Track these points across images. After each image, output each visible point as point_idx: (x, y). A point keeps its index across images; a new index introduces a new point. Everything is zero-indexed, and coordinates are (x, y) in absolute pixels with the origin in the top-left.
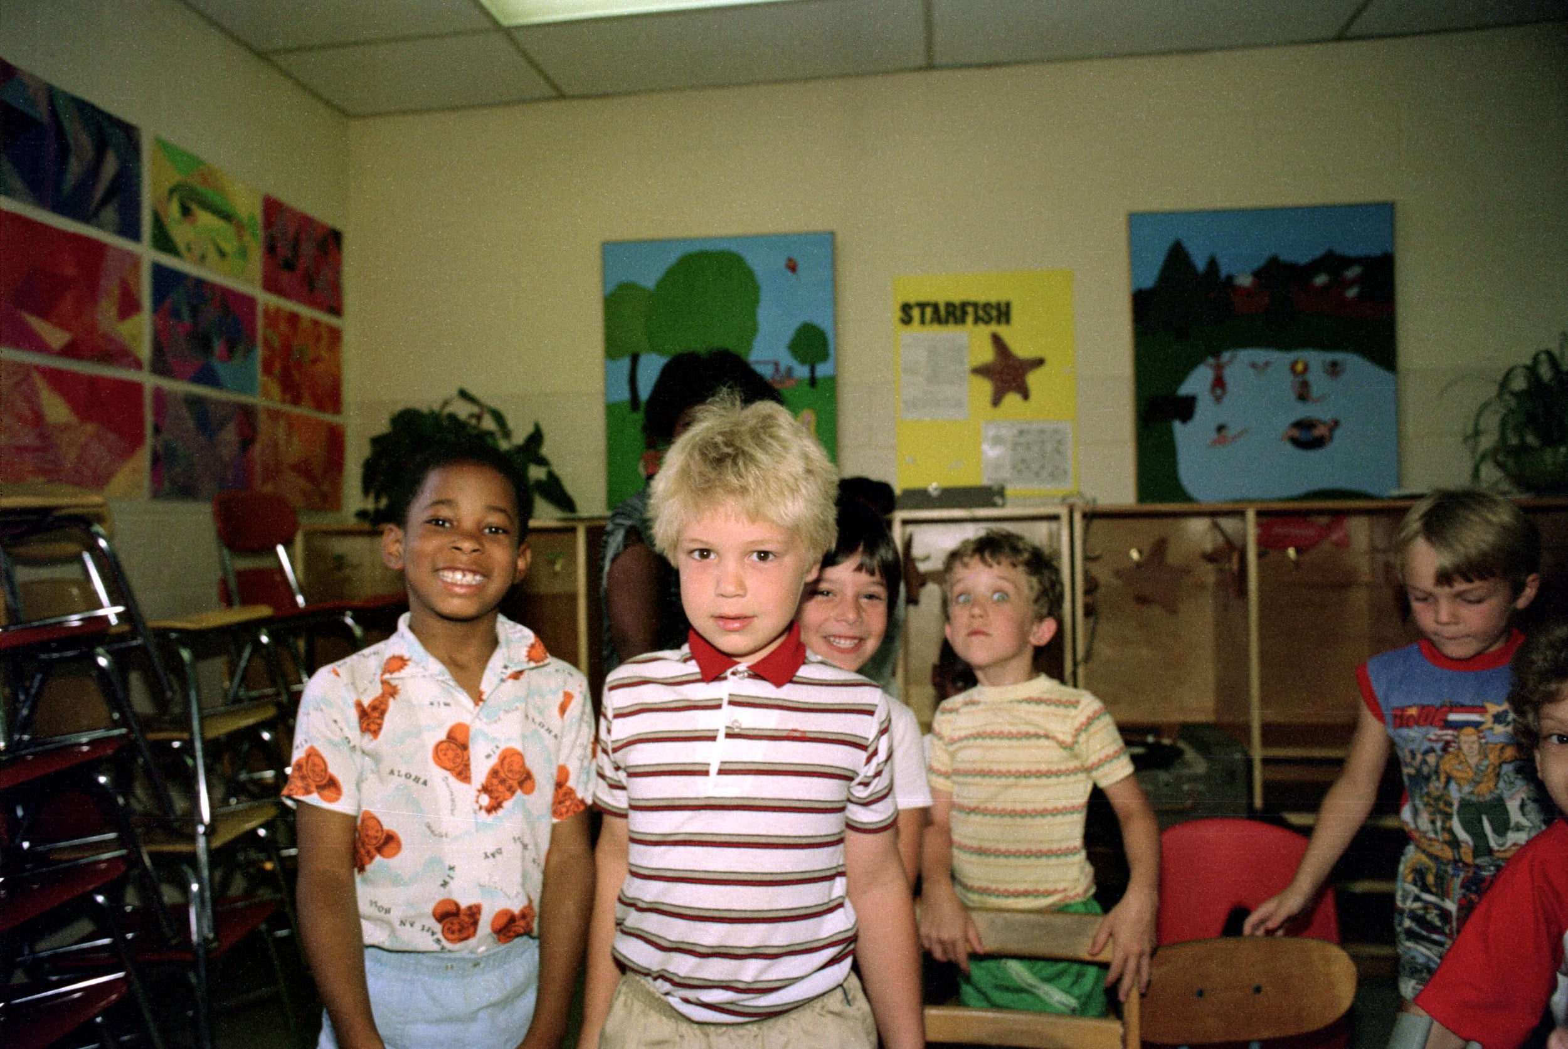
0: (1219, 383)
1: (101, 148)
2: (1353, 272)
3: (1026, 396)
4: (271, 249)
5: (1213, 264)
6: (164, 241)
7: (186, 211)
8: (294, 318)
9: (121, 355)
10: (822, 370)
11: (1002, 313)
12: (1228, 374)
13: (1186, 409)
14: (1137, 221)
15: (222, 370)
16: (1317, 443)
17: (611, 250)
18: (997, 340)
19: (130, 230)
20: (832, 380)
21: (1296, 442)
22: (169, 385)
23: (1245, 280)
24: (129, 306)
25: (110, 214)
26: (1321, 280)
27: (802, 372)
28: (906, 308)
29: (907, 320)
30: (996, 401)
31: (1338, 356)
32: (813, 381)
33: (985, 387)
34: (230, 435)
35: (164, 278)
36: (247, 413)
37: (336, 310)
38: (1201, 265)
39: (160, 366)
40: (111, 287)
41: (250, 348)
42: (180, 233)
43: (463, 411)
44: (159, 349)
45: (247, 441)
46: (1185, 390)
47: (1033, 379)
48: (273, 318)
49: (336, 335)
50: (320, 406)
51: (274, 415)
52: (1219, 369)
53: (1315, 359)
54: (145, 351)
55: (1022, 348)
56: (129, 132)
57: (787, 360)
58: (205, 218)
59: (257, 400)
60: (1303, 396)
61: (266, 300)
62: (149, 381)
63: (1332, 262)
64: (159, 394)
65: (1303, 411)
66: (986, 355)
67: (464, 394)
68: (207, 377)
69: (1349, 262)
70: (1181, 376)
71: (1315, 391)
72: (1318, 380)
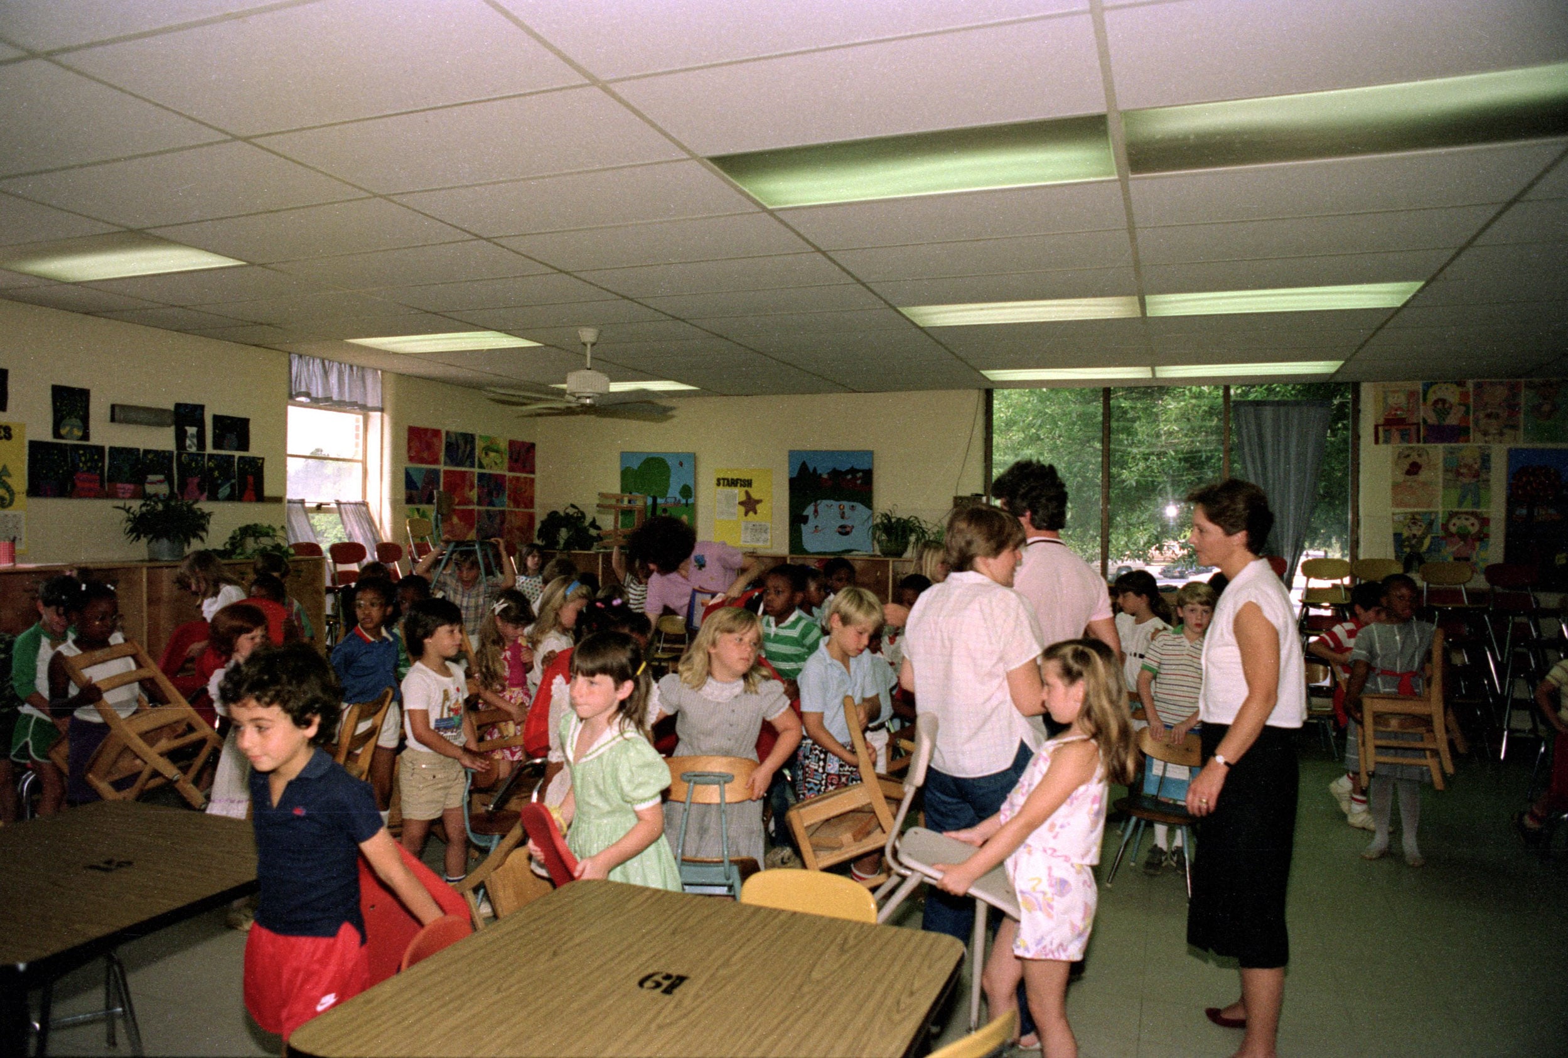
0: (816, 511)
1: (466, 443)
2: (860, 475)
3: (756, 513)
4: (511, 457)
5: (815, 469)
6: (481, 466)
7: (487, 454)
8: (518, 478)
9: (470, 502)
10: (691, 501)
11: (748, 483)
12: (819, 509)
13: (805, 520)
14: (792, 454)
15: (496, 501)
16: (847, 533)
17: (624, 455)
18: (747, 493)
19: (473, 465)
20: (694, 505)
21: (841, 533)
22: (481, 508)
23: (825, 476)
24: (472, 487)
25: (468, 463)
26: (849, 477)
27: (684, 501)
28: (719, 480)
29: (719, 484)
30: (746, 514)
31: (854, 504)
32: (687, 505)
33: (742, 509)
34: (498, 521)
35: (481, 476)
36: (503, 513)
37: (533, 472)
38: (811, 470)
39: (479, 503)
40: (468, 483)
41: (504, 491)
42: (485, 462)
43: (571, 511)
44: (479, 497)
45: (503, 522)
46: (805, 513)
47: (759, 507)
48: (511, 480)
49: (532, 480)
50: (526, 507)
51: (511, 512)
52: (816, 506)
53: (846, 504)
54: (475, 500)
55: (755, 495)
56: (472, 436)
57: (679, 497)
58: (492, 454)
59: (507, 509)
60: (843, 517)
61: (509, 474)
62: (476, 508)
63: (853, 471)
64: (479, 512)
65: (843, 522)
66: (743, 498)
67: (573, 506)
68: (491, 504)
69: (858, 471)
70: (804, 509)
71: (846, 515)
72: (847, 511)
